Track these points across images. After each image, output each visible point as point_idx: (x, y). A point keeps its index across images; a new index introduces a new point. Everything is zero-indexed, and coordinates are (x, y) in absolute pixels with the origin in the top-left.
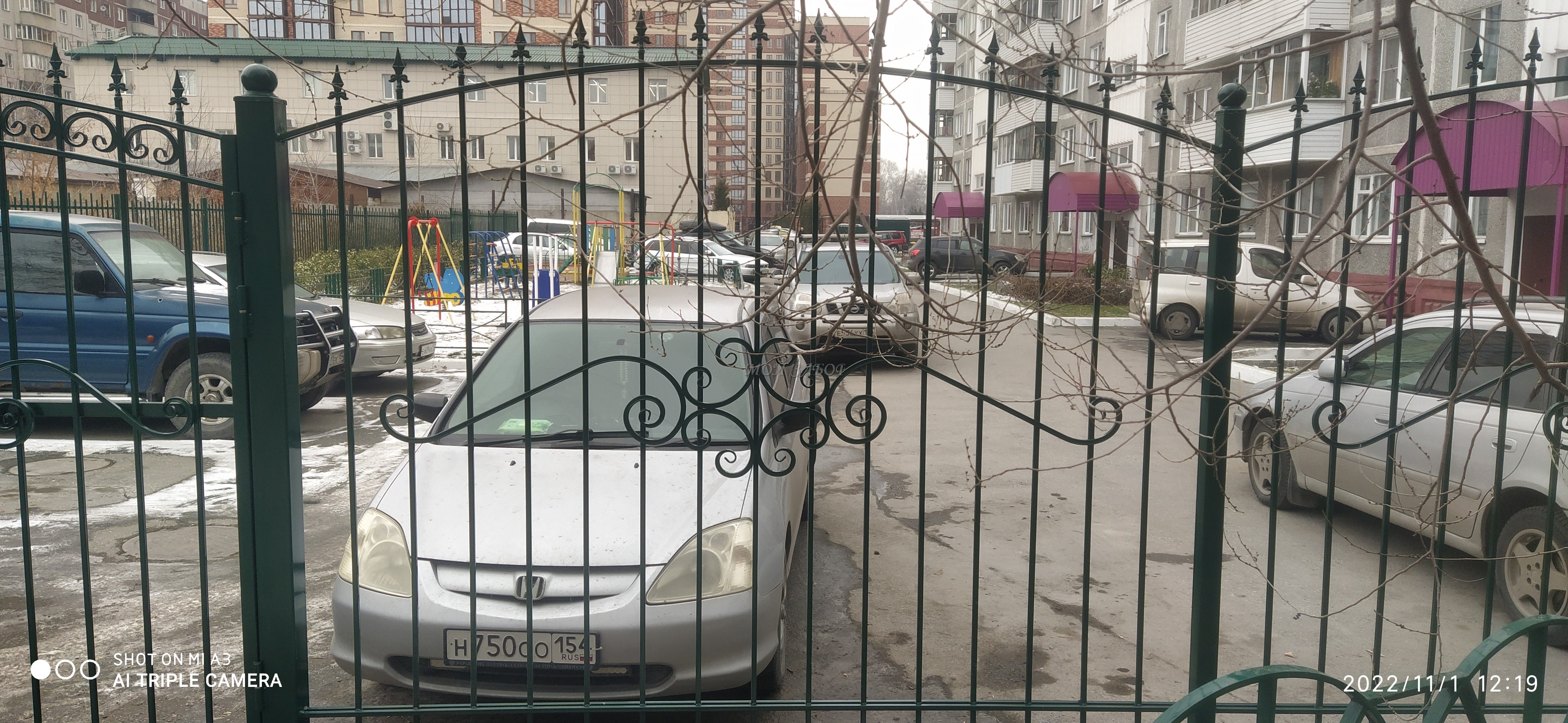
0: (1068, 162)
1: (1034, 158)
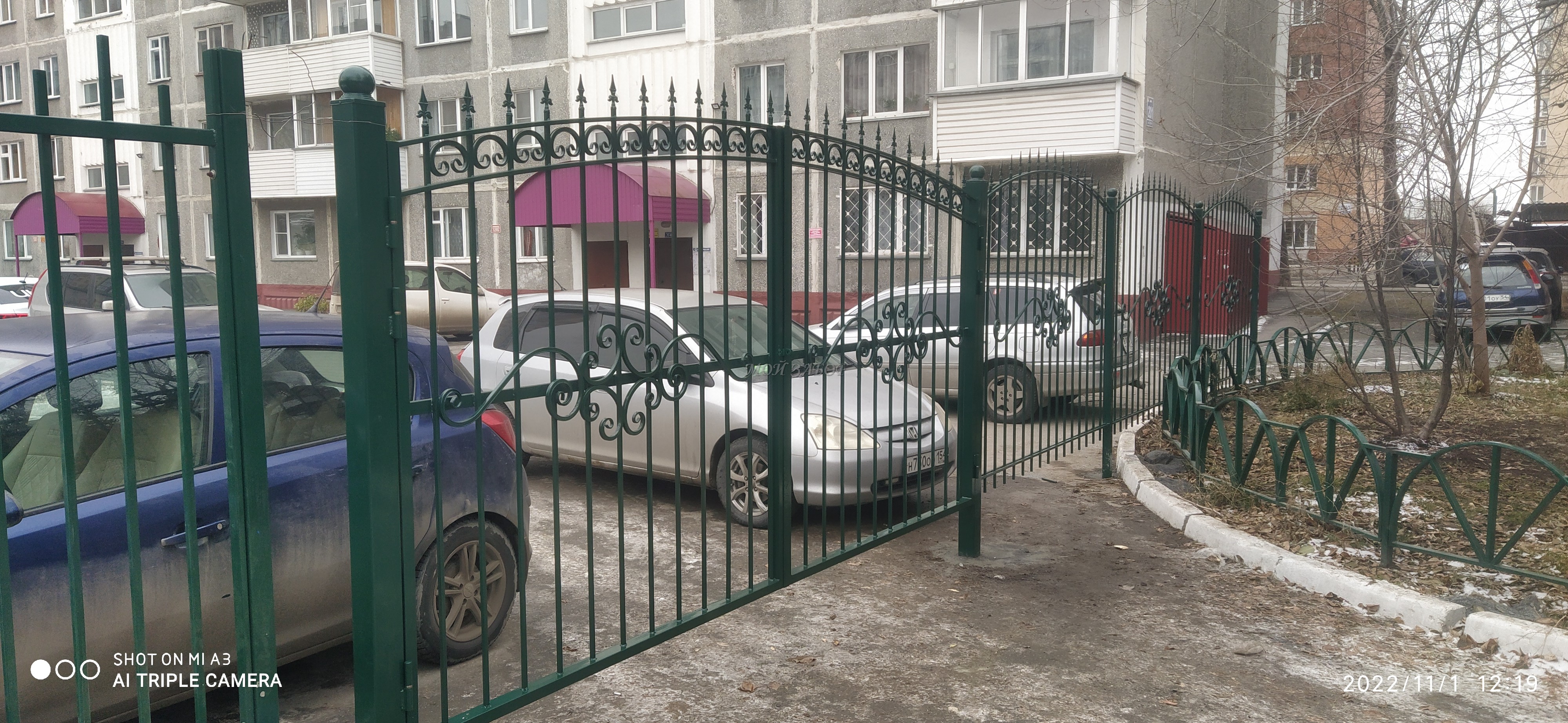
0: (12, 180)
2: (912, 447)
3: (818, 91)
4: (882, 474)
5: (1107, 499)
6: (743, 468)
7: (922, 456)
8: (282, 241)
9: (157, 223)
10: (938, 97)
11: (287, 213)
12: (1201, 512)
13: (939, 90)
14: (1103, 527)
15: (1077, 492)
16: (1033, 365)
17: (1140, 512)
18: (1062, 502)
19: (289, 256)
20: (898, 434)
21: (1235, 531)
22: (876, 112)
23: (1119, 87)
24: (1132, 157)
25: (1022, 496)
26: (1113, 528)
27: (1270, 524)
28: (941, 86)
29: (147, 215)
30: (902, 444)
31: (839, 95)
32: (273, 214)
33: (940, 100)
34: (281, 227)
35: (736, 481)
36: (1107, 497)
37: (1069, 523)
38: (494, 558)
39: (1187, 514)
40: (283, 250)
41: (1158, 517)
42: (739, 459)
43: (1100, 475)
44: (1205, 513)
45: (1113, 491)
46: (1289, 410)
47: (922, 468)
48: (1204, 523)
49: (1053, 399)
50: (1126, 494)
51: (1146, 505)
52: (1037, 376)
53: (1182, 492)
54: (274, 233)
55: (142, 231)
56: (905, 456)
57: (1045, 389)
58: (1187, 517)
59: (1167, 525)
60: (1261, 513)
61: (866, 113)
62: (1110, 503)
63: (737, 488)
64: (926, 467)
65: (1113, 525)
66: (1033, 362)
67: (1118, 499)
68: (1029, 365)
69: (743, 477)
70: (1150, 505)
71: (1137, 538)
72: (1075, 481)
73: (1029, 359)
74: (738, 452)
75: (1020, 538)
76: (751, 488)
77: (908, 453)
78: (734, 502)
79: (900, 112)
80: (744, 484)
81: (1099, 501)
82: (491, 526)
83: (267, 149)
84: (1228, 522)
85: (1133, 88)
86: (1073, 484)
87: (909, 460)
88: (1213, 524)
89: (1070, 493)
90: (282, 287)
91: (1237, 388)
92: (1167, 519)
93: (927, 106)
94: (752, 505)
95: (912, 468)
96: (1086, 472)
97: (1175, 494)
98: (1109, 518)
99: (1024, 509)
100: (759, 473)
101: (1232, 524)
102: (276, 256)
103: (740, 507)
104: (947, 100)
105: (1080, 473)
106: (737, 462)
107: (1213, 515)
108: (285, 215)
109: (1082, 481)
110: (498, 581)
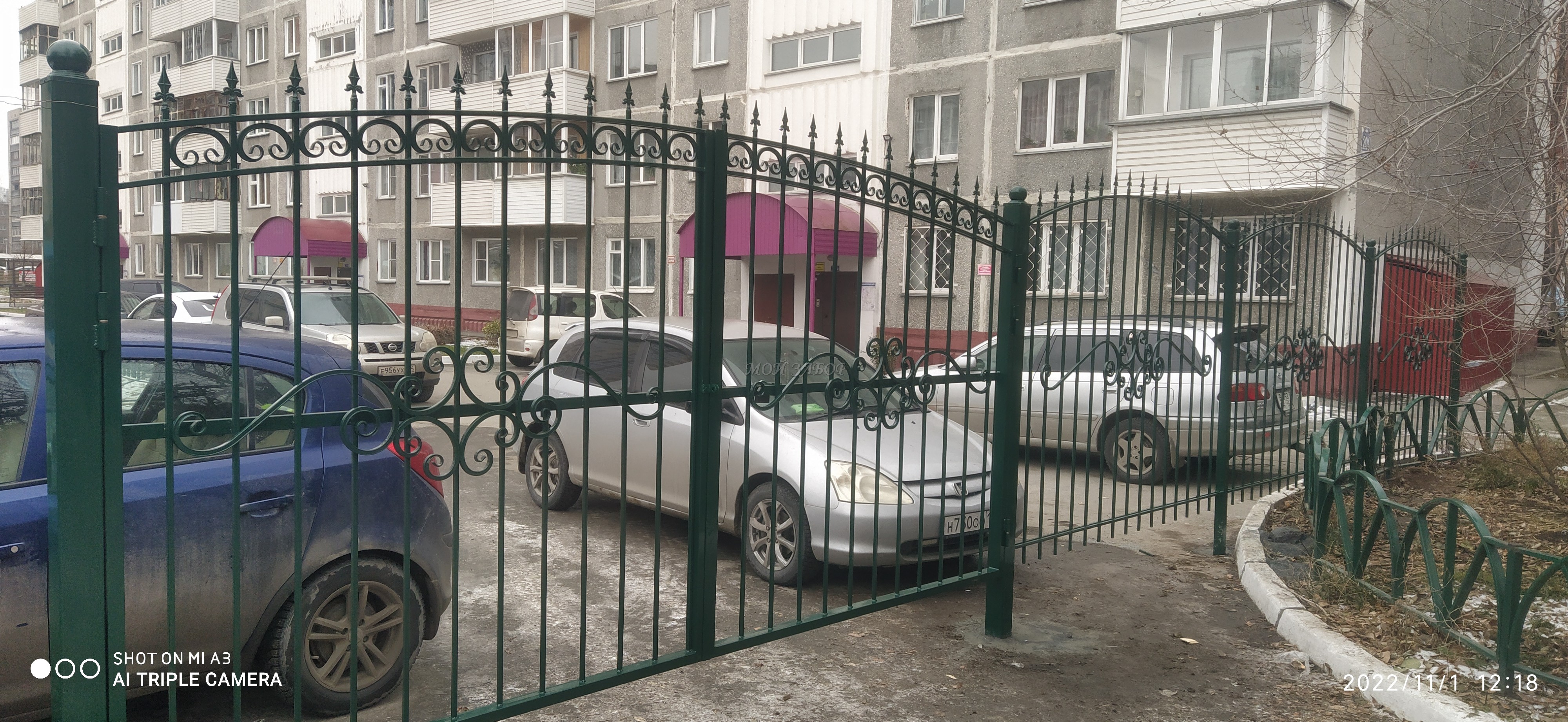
0: (259, 205)
1: (217, 199)
2: (953, 505)
3: (993, 122)
4: (910, 534)
5: (1205, 580)
6: (766, 517)
7: (967, 516)
8: (481, 266)
9: (377, 248)
10: (1119, 126)
11: (487, 240)
12: (1301, 605)
13: (1120, 119)
14: (1181, 614)
15: (1172, 568)
16: (1167, 420)
17: (1238, 599)
18: (1148, 579)
19: (487, 282)
20: (933, 490)
21: (1332, 634)
22: (1055, 142)
23: (1326, 115)
24: (1342, 192)
25: (1103, 569)
26: (1192, 617)
27: (1379, 627)
28: (1122, 114)
29: (370, 240)
30: (939, 501)
31: (1015, 125)
32: (475, 241)
33: (1121, 130)
34: (481, 255)
35: (760, 531)
36: (1205, 578)
37: (1142, 606)
38: (394, 601)
39: (1282, 607)
40: (481, 276)
41: (1256, 607)
42: (761, 506)
43: (1212, 550)
44: (1308, 607)
45: (1218, 571)
46: (1476, 488)
47: (966, 530)
48: (1298, 620)
49: (1194, 460)
50: (1230, 576)
51: (1248, 591)
52: (1172, 433)
53: (1290, 580)
54: (475, 260)
55: (364, 256)
56: (943, 515)
57: (1183, 448)
58: (1282, 611)
59: (1262, 617)
60: (1373, 613)
61: (1043, 144)
62: (1205, 585)
63: (760, 538)
64: (973, 529)
65: (1194, 613)
66: (1167, 416)
67: (1217, 582)
68: (1162, 421)
69: (765, 526)
70: (1252, 592)
71: (1216, 631)
72: (1178, 554)
73: (1161, 412)
74: (760, 498)
75: (1072, 619)
76: (773, 541)
77: (946, 511)
78: (756, 553)
79: (1079, 143)
80: (765, 534)
81: (1193, 582)
82: (390, 566)
83: (473, 179)
84: (1328, 622)
85: (1345, 117)
86: (1173, 559)
87: (947, 520)
88: (1307, 622)
89: (1163, 570)
90: (479, 311)
91: (1421, 458)
92: (1264, 611)
93: (1109, 138)
94: (773, 559)
95: (952, 529)
96: (1197, 546)
97: (1280, 581)
98: (1195, 604)
99: (1098, 586)
100: (780, 523)
101: (1332, 624)
102: (476, 281)
103: (761, 559)
104: (1129, 129)
105: (1190, 547)
106: (759, 510)
107: (1316, 611)
108: (485, 243)
109: (1187, 555)
110: (398, 626)
